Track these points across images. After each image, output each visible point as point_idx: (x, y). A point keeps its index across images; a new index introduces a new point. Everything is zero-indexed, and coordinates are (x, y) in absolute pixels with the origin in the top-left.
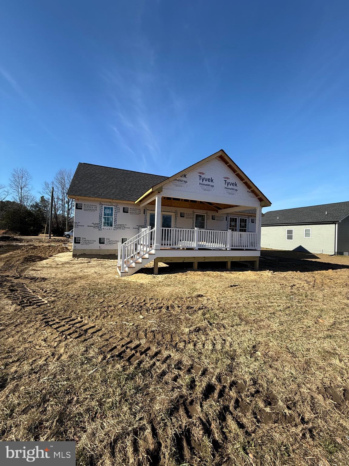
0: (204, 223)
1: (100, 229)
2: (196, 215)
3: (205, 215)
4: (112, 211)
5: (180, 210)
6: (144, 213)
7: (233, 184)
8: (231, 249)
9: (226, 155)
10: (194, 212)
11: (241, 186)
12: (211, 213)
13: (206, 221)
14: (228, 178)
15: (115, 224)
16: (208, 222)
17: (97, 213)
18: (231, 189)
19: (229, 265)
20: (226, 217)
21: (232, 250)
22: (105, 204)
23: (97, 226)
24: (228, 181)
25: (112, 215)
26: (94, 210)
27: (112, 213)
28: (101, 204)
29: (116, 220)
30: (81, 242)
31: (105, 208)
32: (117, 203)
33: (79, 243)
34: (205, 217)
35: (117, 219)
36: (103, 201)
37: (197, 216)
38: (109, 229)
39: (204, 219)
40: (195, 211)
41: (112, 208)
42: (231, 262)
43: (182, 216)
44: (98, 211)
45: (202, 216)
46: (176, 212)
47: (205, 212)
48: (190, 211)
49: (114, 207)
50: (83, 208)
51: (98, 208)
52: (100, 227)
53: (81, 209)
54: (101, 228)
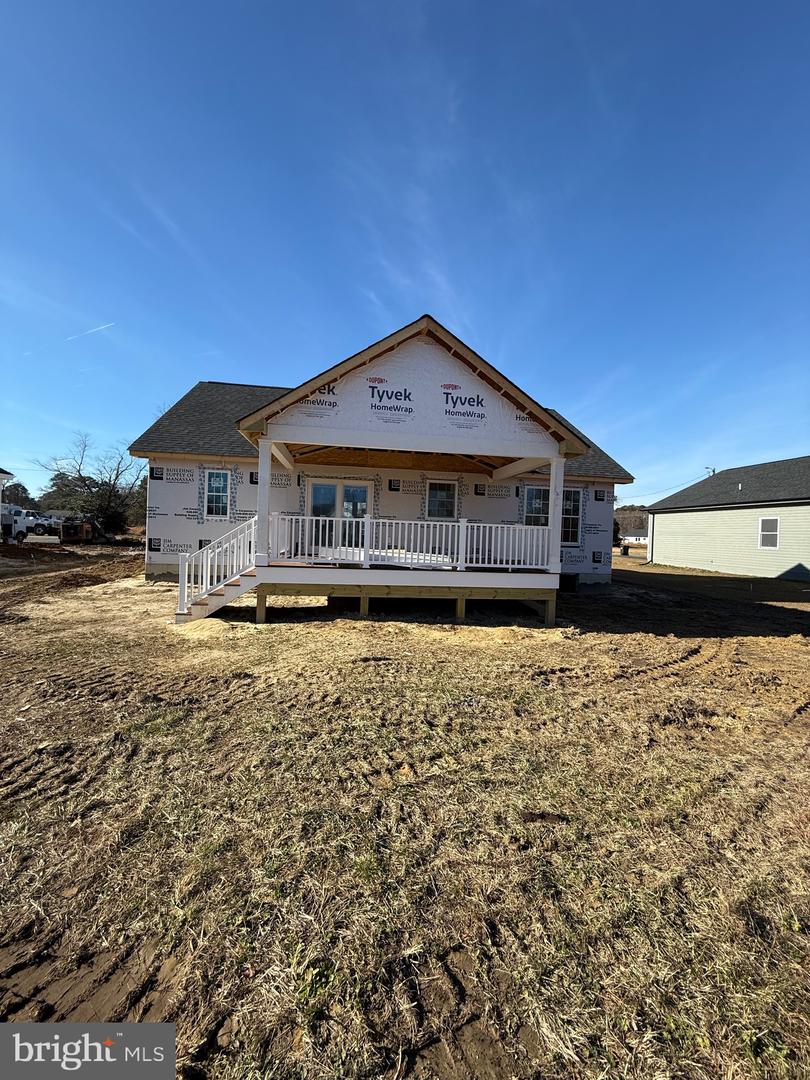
0: (452, 504)
1: (201, 521)
2: (431, 484)
3: (454, 485)
4: (225, 481)
5: (387, 475)
6: (299, 485)
7: (470, 401)
8: (466, 568)
9: (439, 329)
10: (424, 479)
11: (494, 406)
12: (472, 480)
13: (459, 499)
14: (455, 387)
15: (232, 509)
16: (464, 500)
17: (194, 487)
18: (464, 414)
19: (461, 608)
20: (517, 488)
21: (469, 569)
22: (211, 466)
23: (193, 514)
24: (455, 394)
25: (224, 489)
26: (186, 482)
27: (225, 486)
28: (202, 467)
29: (233, 501)
30: (162, 547)
31: (211, 475)
32: (237, 464)
33: (159, 550)
34: (454, 490)
35: (237, 499)
36: (206, 461)
37: (433, 487)
38: (221, 520)
39: (454, 495)
40: (429, 474)
41: (225, 476)
42: (467, 600)
43: (393, 487)
44: (197, 482)
45: (448, 488)
46: (377, 482)
47: (456, 475)
48: (414, 475)
49: (229, 473)
50: (164, 477)
51: (196, 477)
52: (200, 516)
53: (161, 479)
54: (202, 518)
